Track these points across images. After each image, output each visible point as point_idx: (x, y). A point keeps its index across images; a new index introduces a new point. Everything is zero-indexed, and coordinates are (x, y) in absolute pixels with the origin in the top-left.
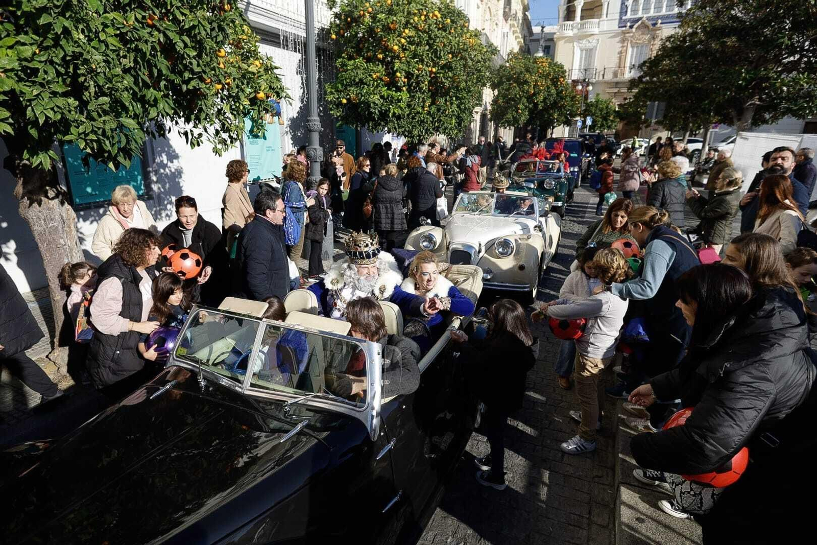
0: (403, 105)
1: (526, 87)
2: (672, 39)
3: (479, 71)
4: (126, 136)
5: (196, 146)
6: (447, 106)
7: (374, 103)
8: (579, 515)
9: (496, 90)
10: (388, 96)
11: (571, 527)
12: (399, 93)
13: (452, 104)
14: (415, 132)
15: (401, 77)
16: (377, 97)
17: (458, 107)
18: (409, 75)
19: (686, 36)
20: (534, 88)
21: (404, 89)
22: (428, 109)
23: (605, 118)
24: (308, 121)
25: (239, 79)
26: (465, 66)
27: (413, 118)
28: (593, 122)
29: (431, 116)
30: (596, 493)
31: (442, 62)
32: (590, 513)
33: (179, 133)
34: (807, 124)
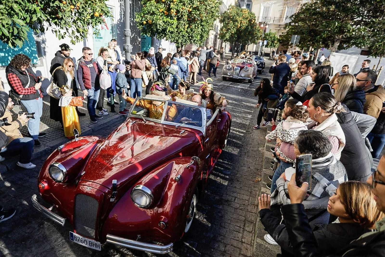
0: (174, 26)
1: (236, 23)
2: (306, 5)
3: (213, 12)
4: (18, 29)
5: (62, 39)
6: (196, 29)
7: (160, 24)
8: (239, 227)
9: (222, 24)
10: (167, 21)
11: (235, 232)
12: (172, 20)
13: (198, 28)
14: (180, 41)
15: (173, 12)
16: (161, 21)
17: (202, 30)
18: (178, 11)
19: (313, 4)
20: (240, 24)
21: (175, 18)
22: (187, 30)
23: (273, 42)
24: (125, 31)
25: (84, 4)
26: (206, 9)
27: (179, 33)
28: (267, 43)
29: (188, 33)
30: (248, 216)
31: (195, 6)
32: (244, 226)
33: (52, 30)
34: (362, 51)
